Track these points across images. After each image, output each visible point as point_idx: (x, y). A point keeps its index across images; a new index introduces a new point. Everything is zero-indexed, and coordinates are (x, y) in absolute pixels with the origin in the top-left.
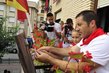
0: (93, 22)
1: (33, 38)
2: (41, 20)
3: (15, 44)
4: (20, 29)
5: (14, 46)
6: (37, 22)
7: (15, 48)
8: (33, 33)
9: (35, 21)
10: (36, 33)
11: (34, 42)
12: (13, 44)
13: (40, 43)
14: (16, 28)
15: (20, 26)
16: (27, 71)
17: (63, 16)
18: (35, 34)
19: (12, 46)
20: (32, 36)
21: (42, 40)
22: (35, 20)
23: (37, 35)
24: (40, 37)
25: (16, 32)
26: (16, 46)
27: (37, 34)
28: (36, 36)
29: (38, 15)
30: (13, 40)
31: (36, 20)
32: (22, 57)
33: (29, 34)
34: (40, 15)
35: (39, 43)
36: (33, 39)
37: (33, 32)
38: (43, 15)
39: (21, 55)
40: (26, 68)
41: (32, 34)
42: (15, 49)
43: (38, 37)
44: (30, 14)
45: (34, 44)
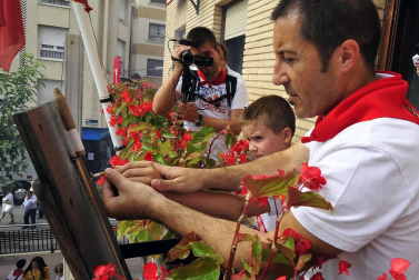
0: (350, 51)
1: (112, 124)
2: (151, 37)
3: (19, 158)
4: (42, 82)
5: (15, 168)
6: (133, 50)
7: (25, 178)
8: (109, 104)
9: (124, 43)
10: (124, 104)
11: (116, 142)
12: (8, 157)
13: (144, 147)
14: (21, 81)
15: (40, 69)
16: (81, 256)
17: (258, 24)
18: (119, 105)
19: (7, 170)
20: (108, 117)
21: (153, 135)
22: (119, 40)
23: (131, 112)
24: (144, 120)
25: (21, 100)
26: (25, 167)
27: (132, 107)
28: (128, 117)
29: (135, 13)
30: (10, 138)
31: (127, 39)
32: (53, 203)
33: (95, 109)
34: (147, 13)
35: (139, 146)
36: (112, 131)
37: (110, 99)
38: (163, 15)
39: (49, 195)
40: (77, 246)
41: (104, 106)
42: (22, 182)
43: (134, 120)
44: (88, 9)
45: (118, 153)
